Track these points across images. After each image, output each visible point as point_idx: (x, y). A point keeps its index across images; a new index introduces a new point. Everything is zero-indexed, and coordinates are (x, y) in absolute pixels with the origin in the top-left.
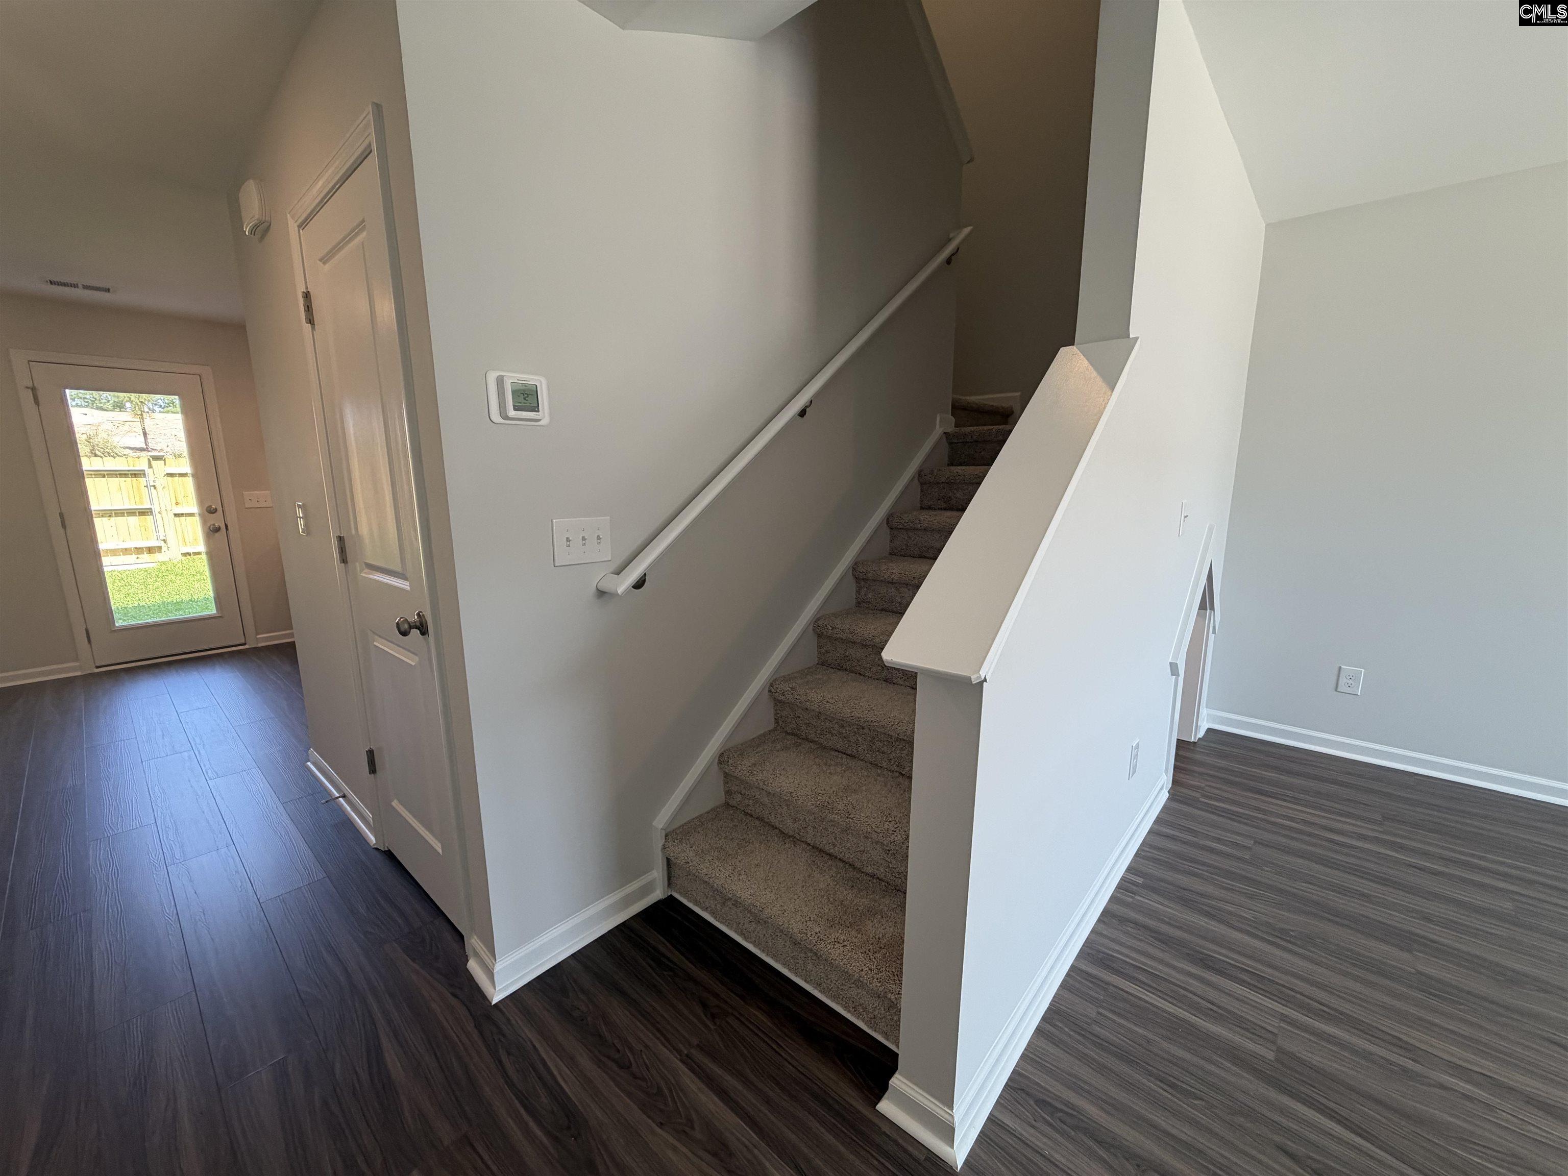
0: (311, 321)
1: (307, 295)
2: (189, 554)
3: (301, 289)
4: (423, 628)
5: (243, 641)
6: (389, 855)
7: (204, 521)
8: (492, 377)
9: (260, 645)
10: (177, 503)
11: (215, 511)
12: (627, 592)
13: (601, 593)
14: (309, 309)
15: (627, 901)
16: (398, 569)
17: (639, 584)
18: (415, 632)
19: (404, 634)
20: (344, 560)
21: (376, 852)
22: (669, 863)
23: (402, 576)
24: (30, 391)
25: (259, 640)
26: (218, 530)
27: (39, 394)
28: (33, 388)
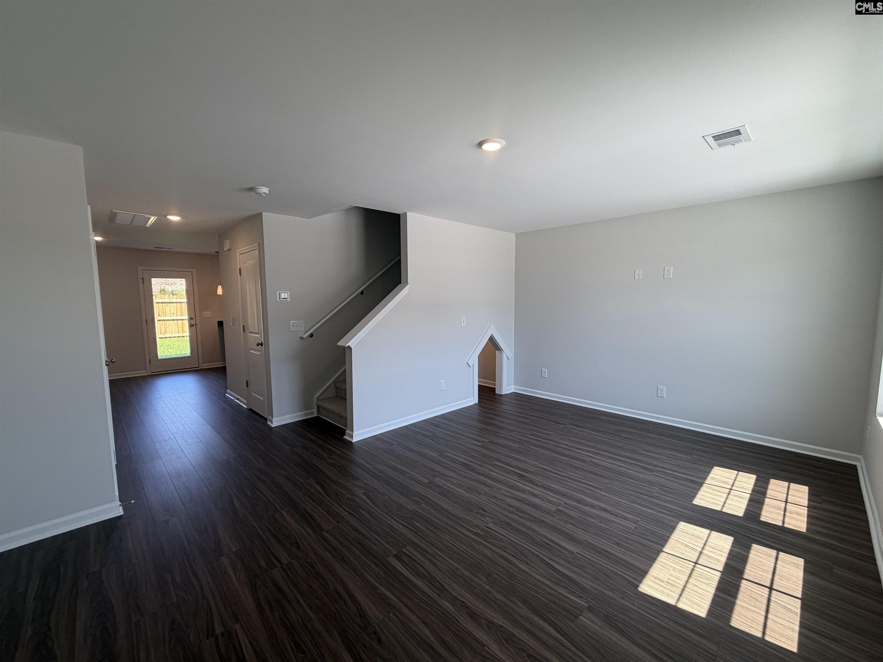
0: (240, 274)
1: (240, 269)
2: (162, 338)
3: (239, 268)
4: (261, 344)
5: (198, 366)
6: (251, 410)
7: (189, 322)
8: (278, 292)
9: (204, 368)
10: (159, 315)
11: (193, 319)
12: (307, 337)
13: (301, 338)
14: (240, 272)
15: (306, 415)
16: (257, 332)
17: (311, 335)
18: (260, 345)
19: (258, 345)
20: (244, 331)
21: (247, 410)
22: (318, 406)
23: (258, 334)
24: (141, 280)
25: (203, 366)
26: (193, 325)
27: (144, 280)
28: (143, 279)
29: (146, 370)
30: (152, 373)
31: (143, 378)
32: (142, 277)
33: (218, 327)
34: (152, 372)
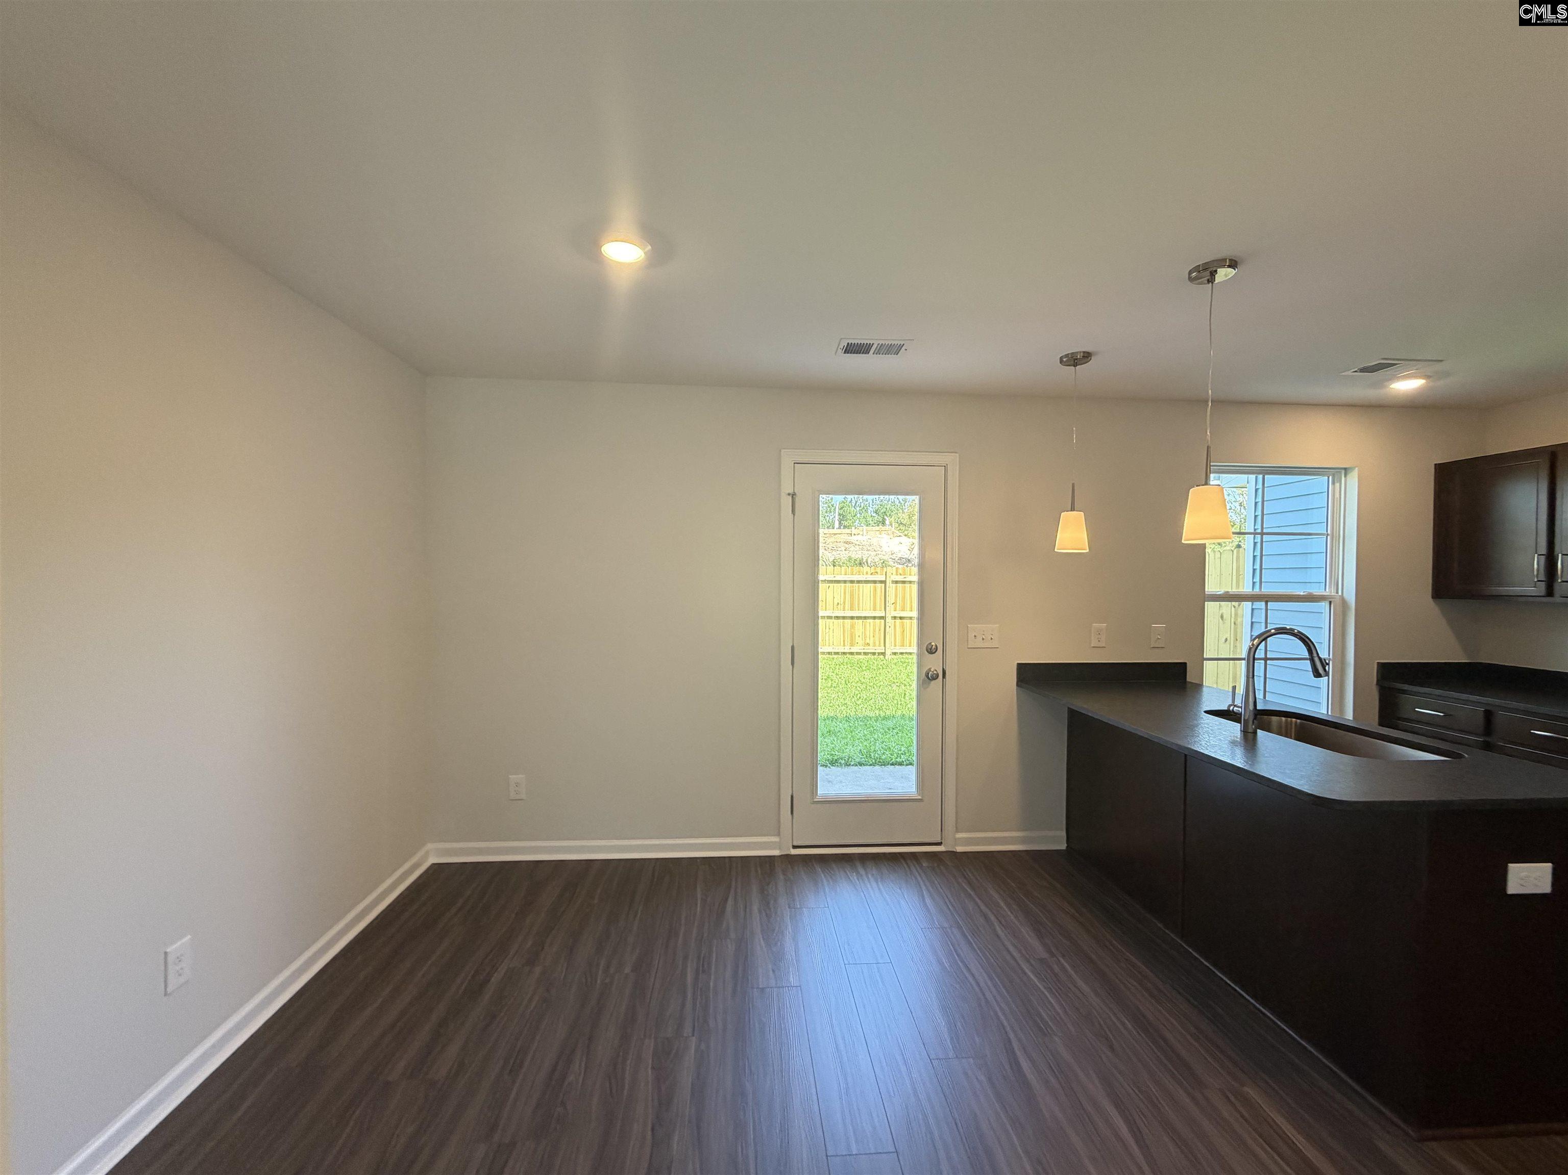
5: (939, 840)
7: (922, 663)
9: (958, 849)
11: (935, 652)
24: (790, 498)
25: (957, 842)
26: (935, 677)
27: (797, 500)
28: (793, 495)
29: (779, 834)
30: (795, 847)
31: (767, 864)
32: (791, 491)
33: (1018, 685)
34: (795, 844)
